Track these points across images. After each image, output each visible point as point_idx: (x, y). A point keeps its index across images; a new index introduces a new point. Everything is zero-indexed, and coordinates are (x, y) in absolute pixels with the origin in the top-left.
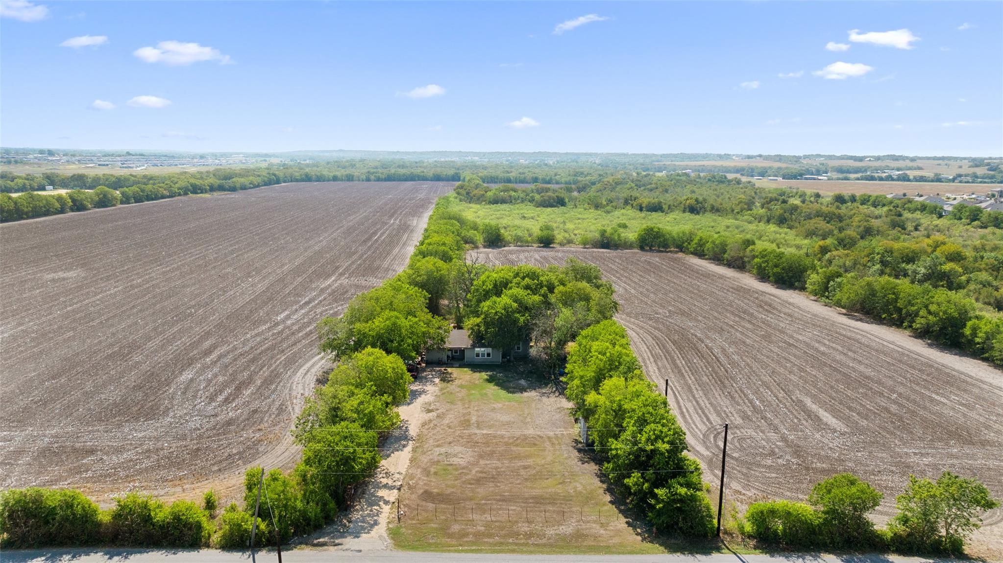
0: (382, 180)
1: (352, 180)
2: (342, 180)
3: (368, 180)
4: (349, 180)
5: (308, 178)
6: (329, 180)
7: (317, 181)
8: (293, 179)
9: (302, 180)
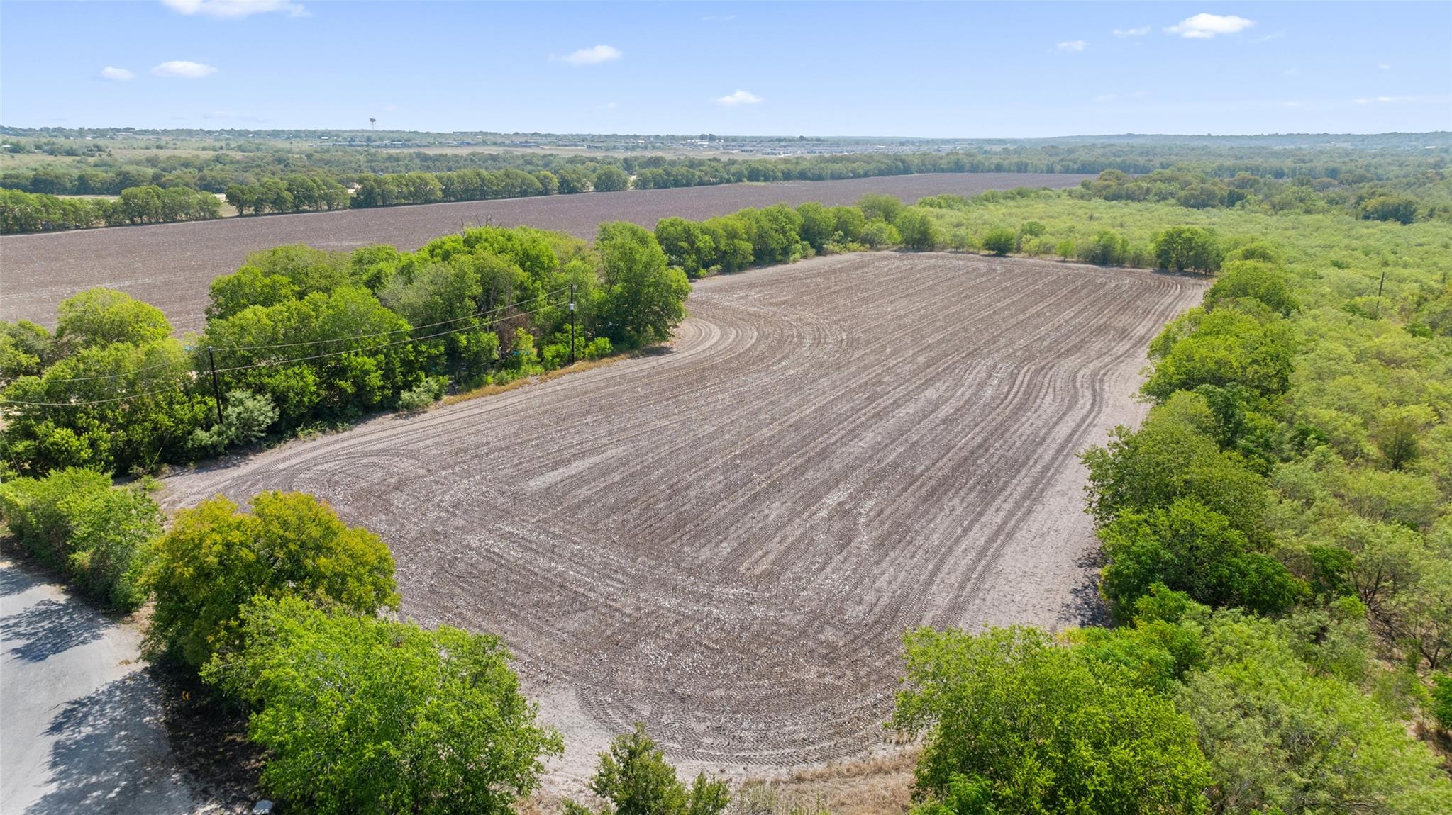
0: (1073, 172)
1: (1025, 172)
2: (1009, 171)
3: (1050, 170)
4: (1019, 171)
5: (958, 168)
6: (989, 171)
7: (971, 172)
8: (936, 169)
9: (951, 170)
